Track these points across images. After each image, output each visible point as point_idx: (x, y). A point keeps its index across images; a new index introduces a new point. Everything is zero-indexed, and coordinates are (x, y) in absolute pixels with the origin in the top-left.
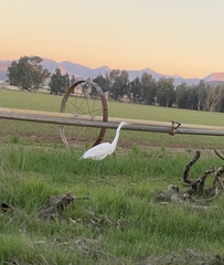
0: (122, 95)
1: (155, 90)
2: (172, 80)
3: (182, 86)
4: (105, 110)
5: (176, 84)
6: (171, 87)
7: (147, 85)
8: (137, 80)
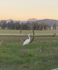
0: (5, 27)
1: (15, 25)
2: (19, 22)
4: (34, 32)
5: (20, 23)
6: (19, 24)
7: (12, 24)
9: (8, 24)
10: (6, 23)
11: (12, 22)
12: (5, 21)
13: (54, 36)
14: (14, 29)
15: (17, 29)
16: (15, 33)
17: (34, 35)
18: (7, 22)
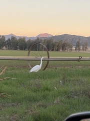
0: (3, 46)
1: (18, 43)
2: (24, 38)
3: (29, 41)
4: (48, 54)
5: (26, 40)
6: (24, 41)
7: (14, 41)
8: (9, 39)
9: (7, 41)
10: (4, 40)
11: (13, 38)
12: (3, 36)
13: (78, 60)
14: (16, 49)
15: (21, 49)
16: (19, 56)
17: (49, 58)
18: (6, 39)
